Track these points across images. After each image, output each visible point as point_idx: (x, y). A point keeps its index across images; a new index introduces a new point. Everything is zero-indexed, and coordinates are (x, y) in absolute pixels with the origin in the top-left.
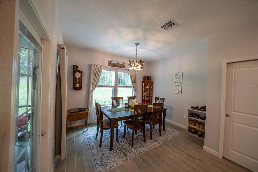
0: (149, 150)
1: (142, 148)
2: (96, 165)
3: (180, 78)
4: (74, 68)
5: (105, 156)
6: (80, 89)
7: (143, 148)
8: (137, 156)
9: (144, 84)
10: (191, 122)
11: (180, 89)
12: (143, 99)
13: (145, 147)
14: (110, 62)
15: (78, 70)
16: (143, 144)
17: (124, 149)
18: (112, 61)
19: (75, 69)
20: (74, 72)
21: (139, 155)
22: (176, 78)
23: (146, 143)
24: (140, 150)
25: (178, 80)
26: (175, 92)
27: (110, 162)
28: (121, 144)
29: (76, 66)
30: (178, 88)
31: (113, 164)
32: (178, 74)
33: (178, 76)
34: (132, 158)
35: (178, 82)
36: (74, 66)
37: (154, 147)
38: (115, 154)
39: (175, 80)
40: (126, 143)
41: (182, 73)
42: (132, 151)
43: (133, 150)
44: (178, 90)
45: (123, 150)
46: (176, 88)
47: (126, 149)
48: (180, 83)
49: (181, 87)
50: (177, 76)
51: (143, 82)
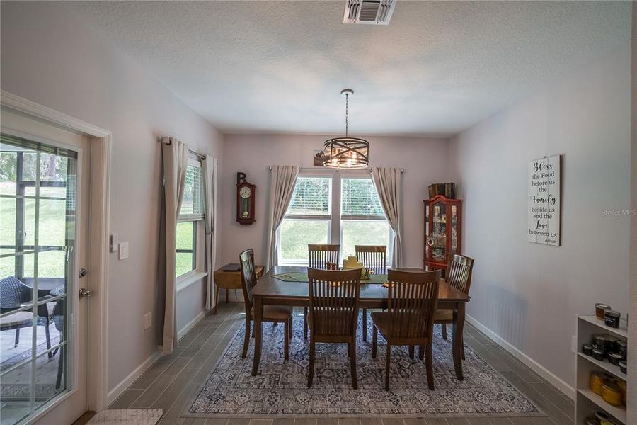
0: (343, 415)
1: (329, 403)
2: (203, 392)
3: (551, 179)
4: (239, 178)
5: (233, 381)
6: (251, 223)
7: (334, 403)
8: (296, 416)
9: (428, 207)
10: (597, 380)
11: (554, 228)
12: (427, 256)
13: (339, 403)
14: (318, 155)
15: (248, 181)
16: (346, 392)
17: (283, 383)
18: (322, 153)
19: (242, 181)
20: (239, 186)
21: (303, 416)
22: (535, 181)
23: (354, 392)
24: (320, 404)
25: (544, 187)
26: (533, 238)
27: (228, 399)
28: (291, 369)
29: (242, 173)
30: (543, 221)
31: (230, 407)
32: (545, 162)
33: (545, 171)
34: (280, 415)
35: (543, 195)
36: (239, 174)
37: (368, 415)
38: (255, 386)
39: (534, 191)
40: (301, 373)
41: (561, 158)
42: (297, 397)
43: (301, 396)
44: (545, 230)
45: (280, 386)
46: (536, 220)
47: (287, 386)
48: (554, 200)
49: (555, 215)
50: (539, 173)
51: (426, 203)
